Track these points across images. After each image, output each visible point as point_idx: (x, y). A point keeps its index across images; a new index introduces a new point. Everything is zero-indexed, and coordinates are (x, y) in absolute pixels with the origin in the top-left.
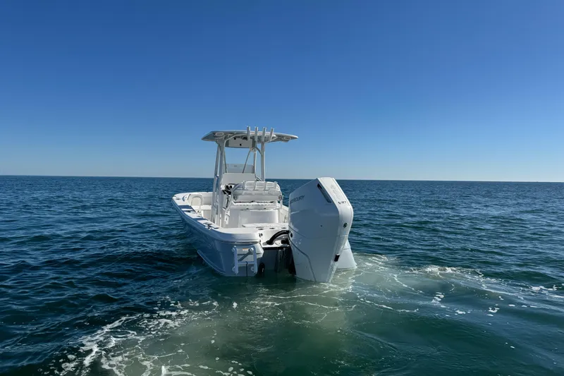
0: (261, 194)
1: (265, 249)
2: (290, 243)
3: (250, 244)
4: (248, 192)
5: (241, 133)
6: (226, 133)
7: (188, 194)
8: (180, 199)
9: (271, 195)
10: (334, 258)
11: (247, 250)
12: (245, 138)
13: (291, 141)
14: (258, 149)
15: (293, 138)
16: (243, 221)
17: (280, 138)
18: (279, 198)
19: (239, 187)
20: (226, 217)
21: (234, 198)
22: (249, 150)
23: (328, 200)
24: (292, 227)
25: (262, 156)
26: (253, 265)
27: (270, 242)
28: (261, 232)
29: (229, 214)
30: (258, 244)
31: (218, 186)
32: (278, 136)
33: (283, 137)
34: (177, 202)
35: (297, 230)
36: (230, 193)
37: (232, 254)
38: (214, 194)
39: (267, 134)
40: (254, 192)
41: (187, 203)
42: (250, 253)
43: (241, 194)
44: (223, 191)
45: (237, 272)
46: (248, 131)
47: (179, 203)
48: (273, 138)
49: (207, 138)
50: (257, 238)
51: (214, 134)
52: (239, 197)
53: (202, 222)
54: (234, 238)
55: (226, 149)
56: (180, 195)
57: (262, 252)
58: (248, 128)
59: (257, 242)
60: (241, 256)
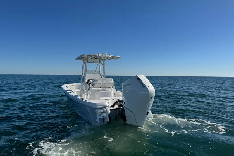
0: (105, 84)
1: (111, 110)
2: (123, 106)
3: (104, 107)
4: (99, 83)
5: (96, 55)
6: (88, 56)
7: (69, 84)
8: (66, 87)
9: (110, 84)
10: (146, 113)
11: (103, 111)
12: (96, 58)
13: (117, 59)
14: (101, 63)
15: (118, 58)
16: (97, 96)
17: (113, 58)
18: (113, 85)
19: (95, 81)
20: (88, 95)
21: (93, 85)
22: (97, 64)
23: (143, 85)
24: (124, 98)
25: (104, 67)
26: (106, 118)
27: (113, 106)
28: (108, 101)
29: (90, 93)
30: (108, 108)
31: (84, 80)
32: (112, 57)
33: (114, 57)
34: (64, 88)
35: (127, 100)
36: (90, 83)
37: (96, 113)
38: (81, 84)
39: (107, 56)
40: (102, 83)
41: (69, 88)
42: (104, 112)
43: (96, 84)
44: (86, 83)
45: (99, 121)
46: (99, 55)
47: (65, 89)
48: (110, 58)
49: (78, 59)
50: (107, 105)
51: (82, 56)
52: (95, 85)
53: (78, 97)
54: (96, 105)
55: (87, 63)
56: (65, 85)
57: (110, 111)
58: (99, 53)
59: (107, 107)
60: (100, 114)
